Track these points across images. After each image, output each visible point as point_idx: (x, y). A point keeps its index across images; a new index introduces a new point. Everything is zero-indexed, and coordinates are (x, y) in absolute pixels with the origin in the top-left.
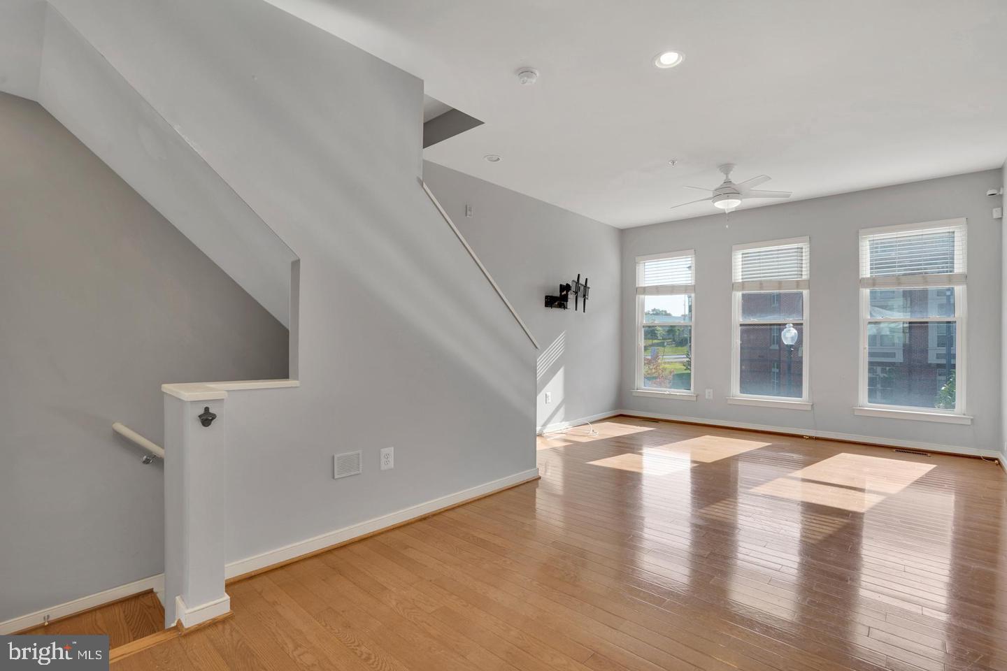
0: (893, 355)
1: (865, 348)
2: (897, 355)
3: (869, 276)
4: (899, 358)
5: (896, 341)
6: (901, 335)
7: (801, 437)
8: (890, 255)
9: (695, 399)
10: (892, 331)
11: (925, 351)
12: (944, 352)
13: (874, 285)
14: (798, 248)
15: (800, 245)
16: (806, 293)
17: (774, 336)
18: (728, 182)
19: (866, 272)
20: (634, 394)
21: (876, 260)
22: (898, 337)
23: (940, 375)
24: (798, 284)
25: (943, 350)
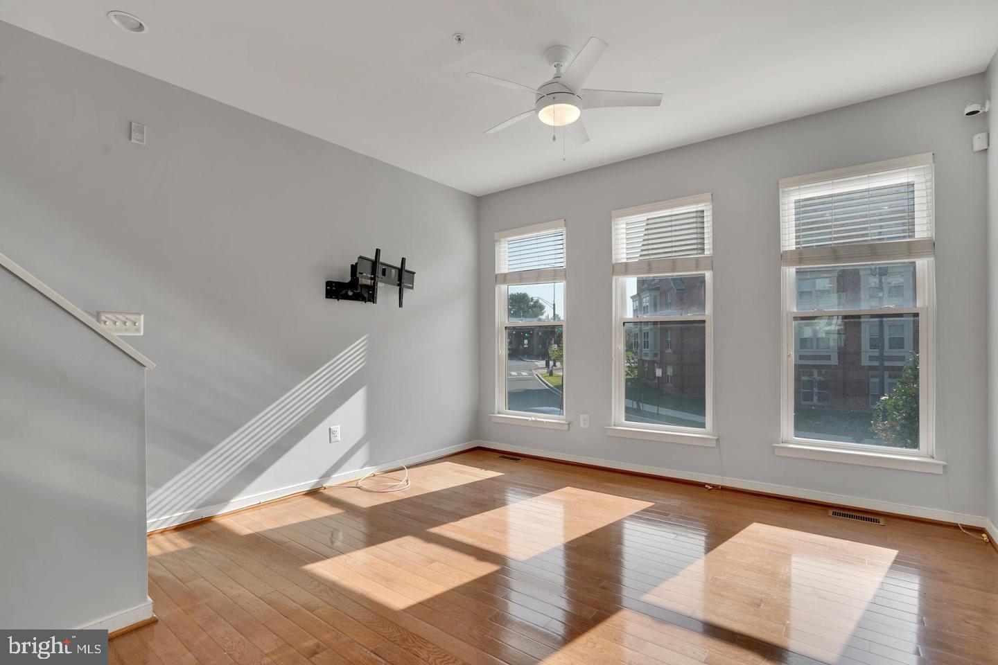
0: (828, 358)
1: (789, 356)
3: (793, 247)
4: (834, 361)
5: (832, 344)
6: (836, 336)
7: (703, 486)
8: (822, 216)
9: (566, 428)
10: (828, 333)
11: (859, 354)
12: (877, 354)
13: (801, 260)
14: (697, 212)
15: (700, 207)
16: (708, 275)
19: (789, 242)
20: (493, 420)
21: (804, 224)
22: (834, 340)
23: (873, 377)
24: (697, 264)
25: (876, 352)
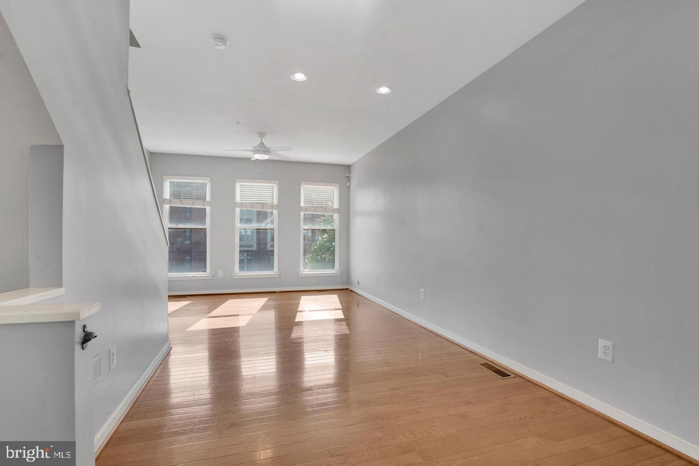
0: (252, 246)
2: (254, 246)
3: (303, 206)
7: (275, 292)
11: (266, 243)
13: (306, 211)
14: (271, 186)
15: (273, 185)
16: (275, 212)
17: (187, 235)
18: (262, 144)
19: (303, 203)
21: (305, 198)
